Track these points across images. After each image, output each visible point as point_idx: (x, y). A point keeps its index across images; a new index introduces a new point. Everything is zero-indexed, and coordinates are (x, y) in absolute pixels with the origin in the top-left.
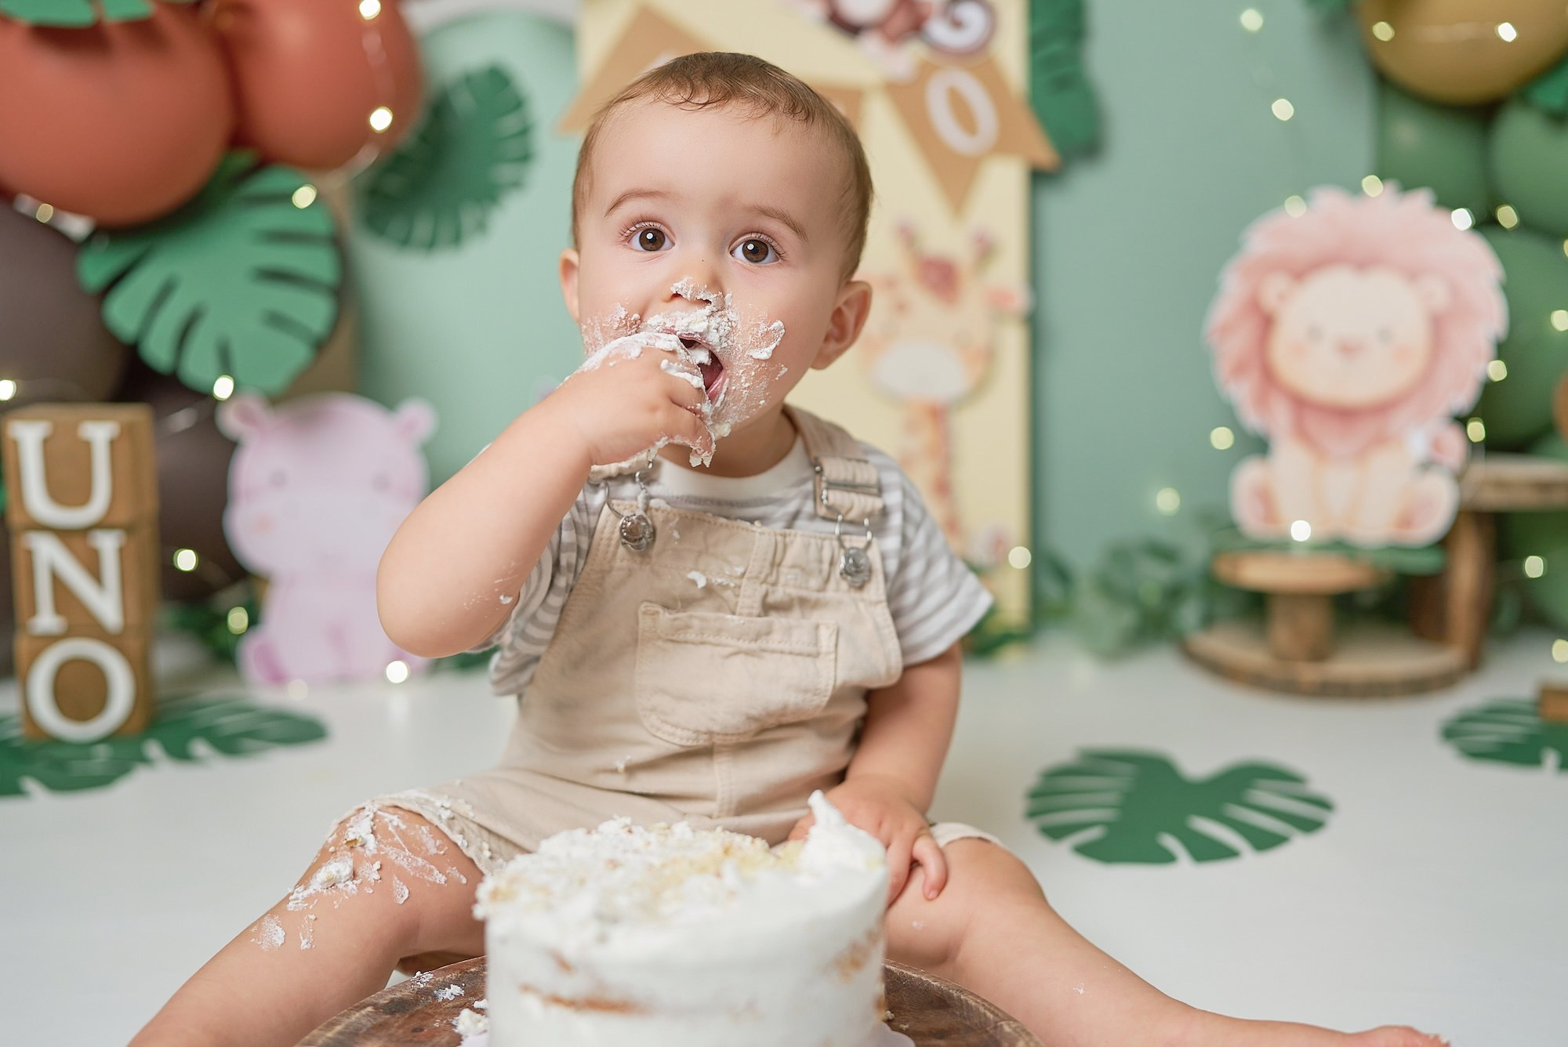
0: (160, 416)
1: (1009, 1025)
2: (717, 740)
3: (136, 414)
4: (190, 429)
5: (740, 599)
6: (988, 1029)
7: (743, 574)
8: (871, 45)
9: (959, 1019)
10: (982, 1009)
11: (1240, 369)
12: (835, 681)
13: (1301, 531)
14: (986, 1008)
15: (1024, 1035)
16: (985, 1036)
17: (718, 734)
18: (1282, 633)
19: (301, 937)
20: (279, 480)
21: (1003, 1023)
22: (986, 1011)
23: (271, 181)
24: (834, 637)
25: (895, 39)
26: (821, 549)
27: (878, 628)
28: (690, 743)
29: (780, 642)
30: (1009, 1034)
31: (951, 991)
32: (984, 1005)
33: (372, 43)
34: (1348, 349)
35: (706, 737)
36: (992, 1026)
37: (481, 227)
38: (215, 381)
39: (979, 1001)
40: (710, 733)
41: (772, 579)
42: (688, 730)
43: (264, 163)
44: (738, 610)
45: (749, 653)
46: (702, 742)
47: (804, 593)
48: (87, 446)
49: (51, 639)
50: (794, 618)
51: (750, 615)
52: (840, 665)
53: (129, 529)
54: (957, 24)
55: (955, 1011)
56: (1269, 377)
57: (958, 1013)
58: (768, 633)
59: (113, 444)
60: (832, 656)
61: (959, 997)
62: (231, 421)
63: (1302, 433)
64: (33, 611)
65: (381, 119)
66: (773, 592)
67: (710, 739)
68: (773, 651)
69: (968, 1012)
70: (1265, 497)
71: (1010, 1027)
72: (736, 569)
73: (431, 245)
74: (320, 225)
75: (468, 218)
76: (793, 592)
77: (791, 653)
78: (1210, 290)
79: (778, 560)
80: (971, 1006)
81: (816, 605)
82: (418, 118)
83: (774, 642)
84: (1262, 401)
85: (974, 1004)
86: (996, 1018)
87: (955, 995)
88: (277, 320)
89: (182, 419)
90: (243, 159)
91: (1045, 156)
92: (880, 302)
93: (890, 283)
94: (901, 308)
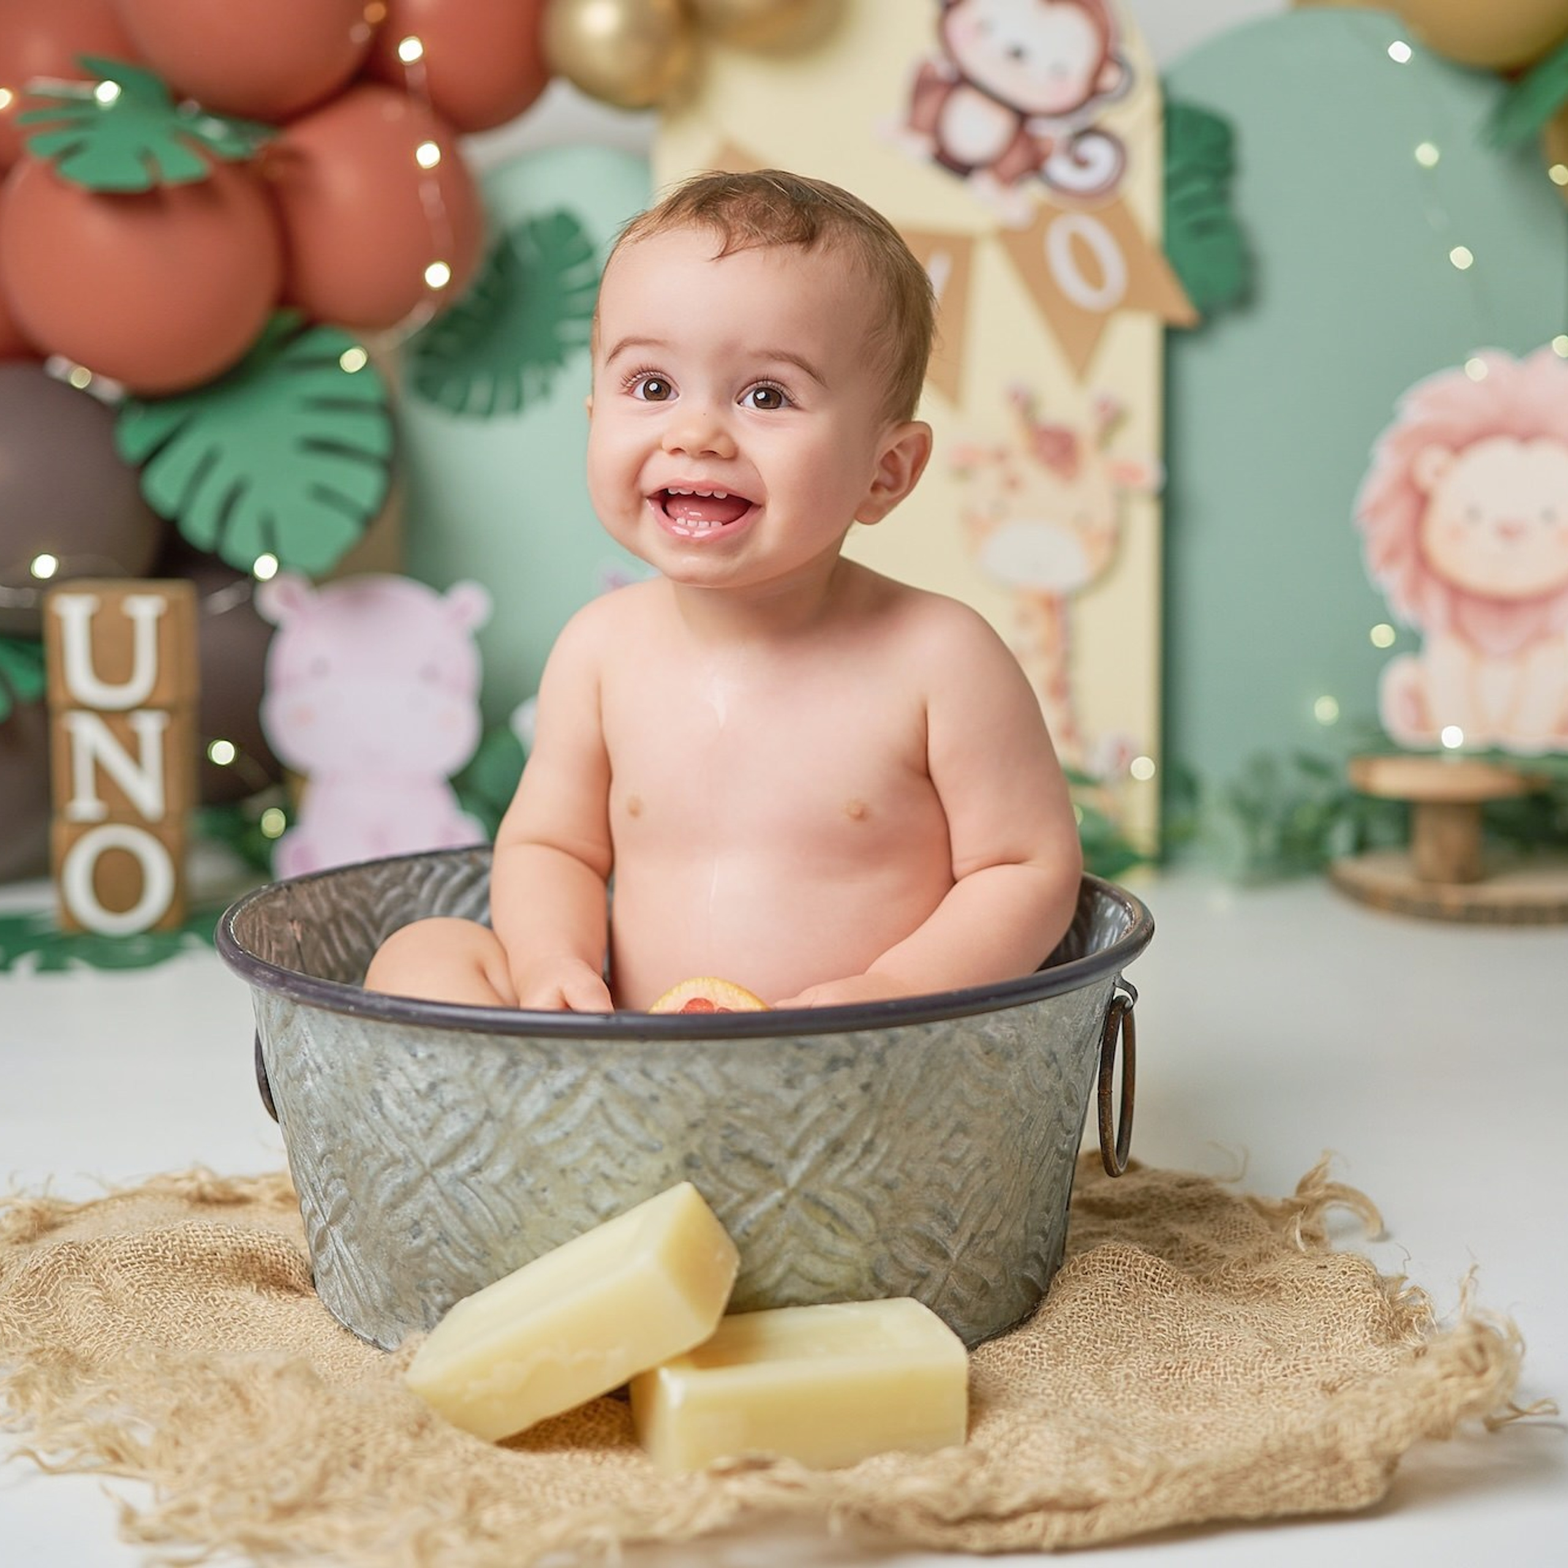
0: (203, 595)
3: (179, 591)
4: (231, 611)
8: (983, 186)
11: (1391, 556)
13: (1452, 738)
18: (1426, 851)
20: (320, 669)
23: (319, 344)
25: (1010, 180)
33: (430, 194)
34: (1509, 532)
37: (545, 390)
38: (256, 559)
43: (310, 325)
48: (130, 624)
49: (89, 826)
53: (171, 710)
54: (1081, 163)
56: (1423, 563)
59: (160, 621)
62: (271, 603)
63: (1457, 628)
64: (72, 795)
65: (437, 275)
70: (1416, 699)
73: (488, 412)
74: (370, 392)
75: (530, 381)
78: (1362, 465)
82: (479, 267)
84: (1415, 592)
88: (324, 495)
89: (223, 600)
90: (290, 319)
91: (1182, 311)
92: (989, 478)
93: (1000, 456)
94: (1013, 484)
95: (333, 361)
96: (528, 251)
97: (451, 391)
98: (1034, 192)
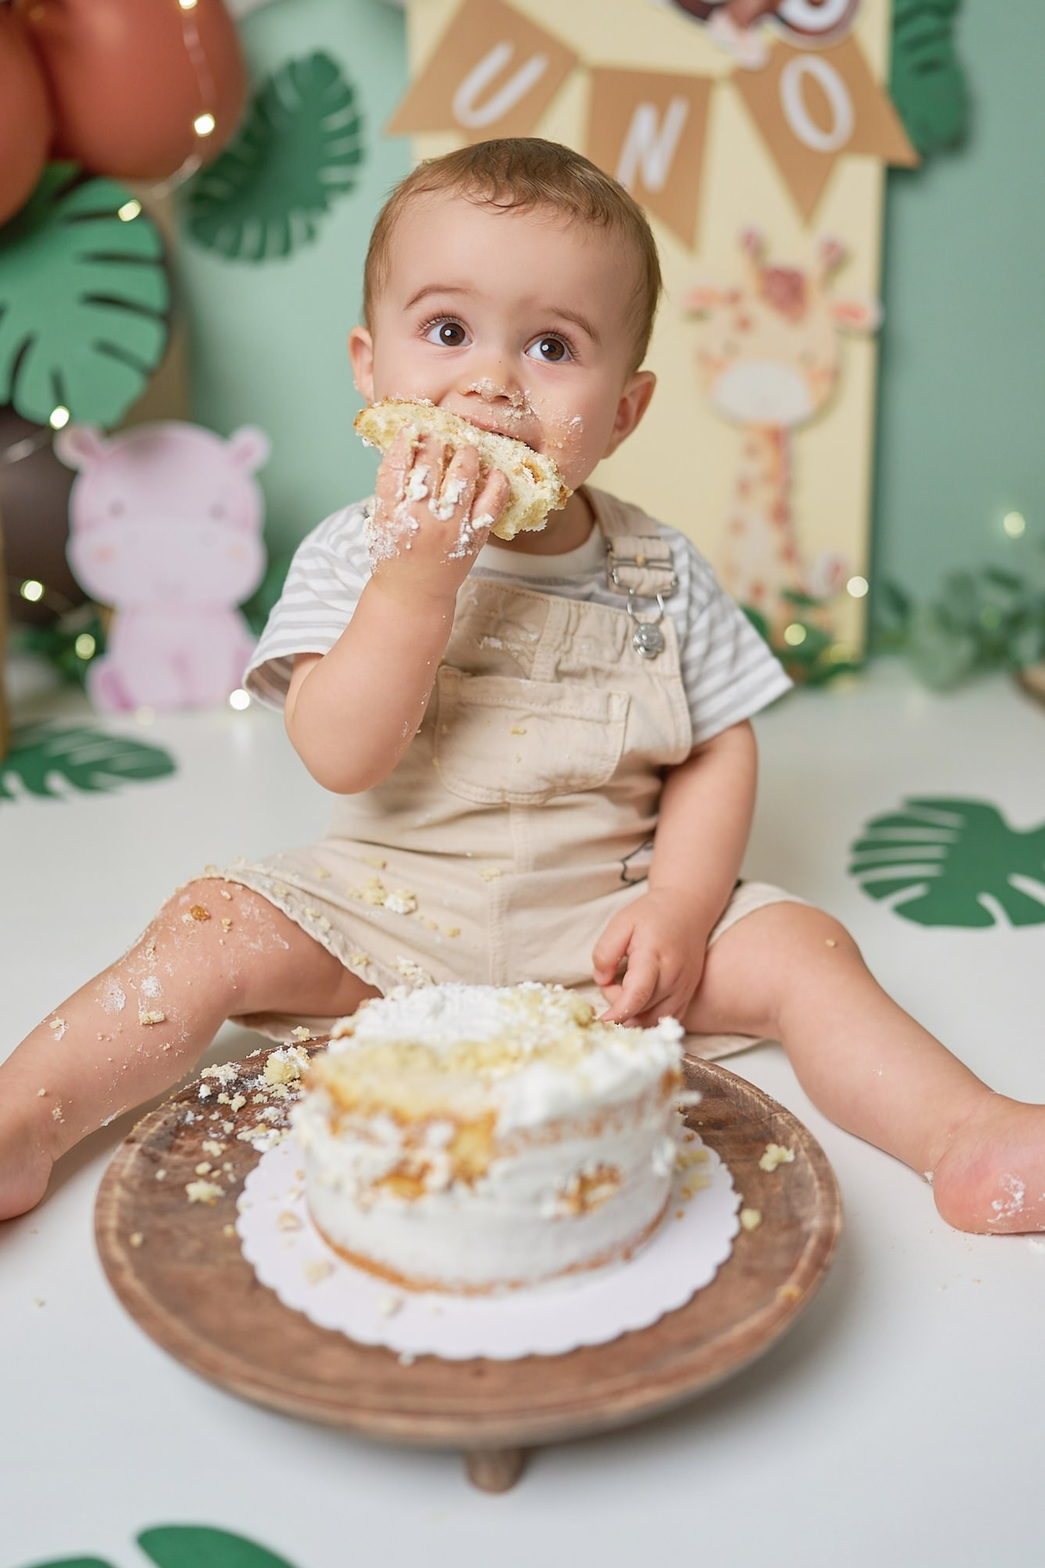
1: (783, 1117)
2: (509, 798)
4: (28, 459)
5: (535, 665)
6: (763, 1120)
7: (538, 640)
8: (723, 25)
9: (736, 1109)
10: (757, 1100)
12: (623, 747)
14: (760, 1099)
15: (797, 1128)
16: (760, 1127)
17: (510, 792)
19: (140, 1003)
20: (117, 510)
21: (777, 1114)
22: (760, 1102)
23: (93, 196)
24: (625, 707)
25: (747, 23)
26: (615, 623)
27: (670, 701)
28: (484, 800)
29: (571, 708)
30: (783, 1126)
31: (727, 1080)
32: (758, 1096)
35: (499, 794)
36: (767, 1117)
38: (51, 411)
39: (753, 1091)
40: (502, 790)
41: (565, 648)
42: (482, 787)
43: (86, 176)
44: (533, 676)
45: (540, 716)
46: (496, 799)
47: (598, 664)
50: (586, 686)
51: (544, 680)
52: (629, 732)
55: (731, 1100)
57: (734, 1102)
58: (560, 698)
60: (623, 725)
61: (735, 1087)
62: (67, 451)
65: (204, 125)
66: (567, 660)
67: (503, 797)
68: (565, 716)
69: (743, 1102)
71: (784, 1120)
72: (531, 636)
73: (259, 255)
74: (147, 245)
76: (587, 661)
77: (581, 719)
79: (571, 629)
80: (747, 1096)
81: (610, 675)
82: (243, 114)
83: (566, 707)
85: (749, 1094)
86: (770, 1109)
87: (731, 1084)
88: (107, 349)
89: (18, 451)
90: (66, 170)
91: (904, 154)
92: (723, 317)
93: (734, 298)
94: (744, 324)
95: (111, 214)
96: (288, 96)
97: (224, 237)
98: (770, 32)
